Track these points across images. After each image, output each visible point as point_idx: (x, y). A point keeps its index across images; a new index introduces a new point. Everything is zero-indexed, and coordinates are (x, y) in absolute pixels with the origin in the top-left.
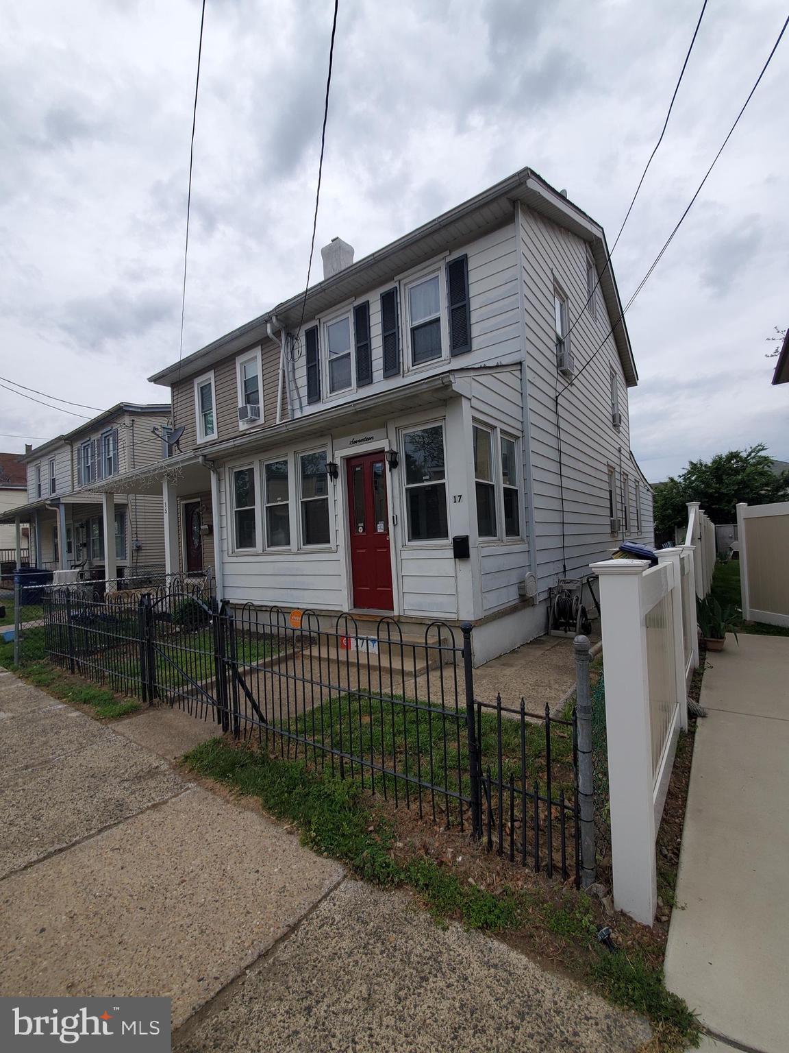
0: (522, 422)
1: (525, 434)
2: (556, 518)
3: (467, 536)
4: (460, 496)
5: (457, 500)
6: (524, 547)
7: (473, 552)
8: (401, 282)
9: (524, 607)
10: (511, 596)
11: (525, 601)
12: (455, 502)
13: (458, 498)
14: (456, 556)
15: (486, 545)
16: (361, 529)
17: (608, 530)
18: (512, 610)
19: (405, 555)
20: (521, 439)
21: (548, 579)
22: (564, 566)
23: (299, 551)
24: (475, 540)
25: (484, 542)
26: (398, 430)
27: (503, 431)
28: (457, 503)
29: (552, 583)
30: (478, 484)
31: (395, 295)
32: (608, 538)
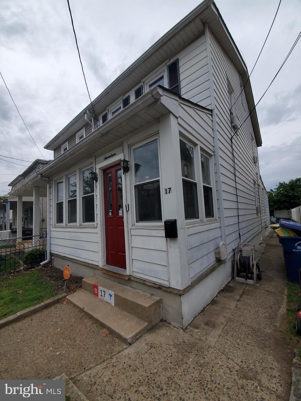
0: (213, 147)
1: (216, 153)
2: (234, 205)
3: (175, 220)
4: (170, 189)
5: (168, 192)
6: (218, 225)
7: (180, 232)
8: (144, 82)
9: (219, 266)
10: (211, 260)
11: (219, 261)
12: (166, 193)
13: (168, 191)
14: (167, 236)
15: (191, 226)
16: (110, 214)
17: (255, 212)
18: (212, 270)
19: (133, 232)
20: (213, 156)
21: (231, 244)
22: (239, 234)
23: (81, 227)
24: (182, 223)
25: (189, 224)
26: (130, 146)
27: (202, 149)
28: (168, 194)
29: (234, 246)
30: (184, 181)
31: (142, 89)
32: (255, 216)
